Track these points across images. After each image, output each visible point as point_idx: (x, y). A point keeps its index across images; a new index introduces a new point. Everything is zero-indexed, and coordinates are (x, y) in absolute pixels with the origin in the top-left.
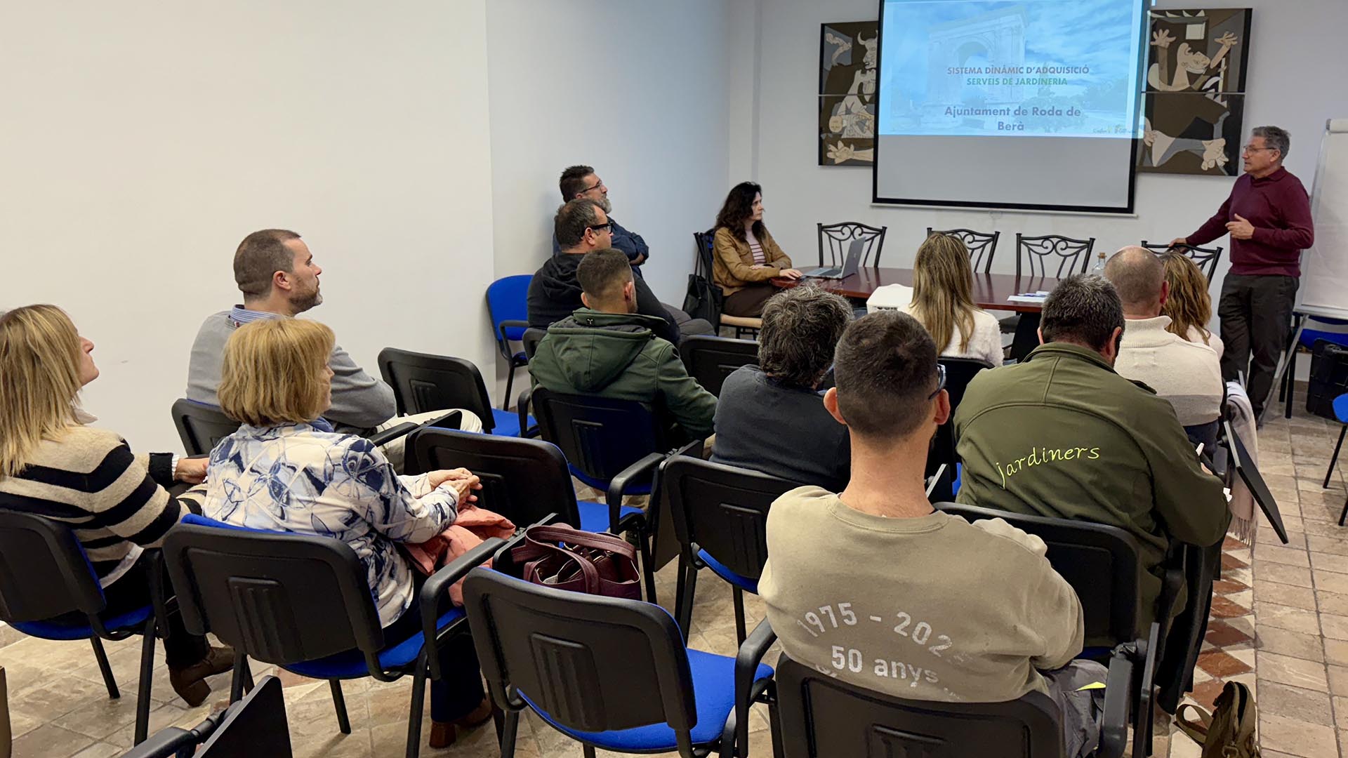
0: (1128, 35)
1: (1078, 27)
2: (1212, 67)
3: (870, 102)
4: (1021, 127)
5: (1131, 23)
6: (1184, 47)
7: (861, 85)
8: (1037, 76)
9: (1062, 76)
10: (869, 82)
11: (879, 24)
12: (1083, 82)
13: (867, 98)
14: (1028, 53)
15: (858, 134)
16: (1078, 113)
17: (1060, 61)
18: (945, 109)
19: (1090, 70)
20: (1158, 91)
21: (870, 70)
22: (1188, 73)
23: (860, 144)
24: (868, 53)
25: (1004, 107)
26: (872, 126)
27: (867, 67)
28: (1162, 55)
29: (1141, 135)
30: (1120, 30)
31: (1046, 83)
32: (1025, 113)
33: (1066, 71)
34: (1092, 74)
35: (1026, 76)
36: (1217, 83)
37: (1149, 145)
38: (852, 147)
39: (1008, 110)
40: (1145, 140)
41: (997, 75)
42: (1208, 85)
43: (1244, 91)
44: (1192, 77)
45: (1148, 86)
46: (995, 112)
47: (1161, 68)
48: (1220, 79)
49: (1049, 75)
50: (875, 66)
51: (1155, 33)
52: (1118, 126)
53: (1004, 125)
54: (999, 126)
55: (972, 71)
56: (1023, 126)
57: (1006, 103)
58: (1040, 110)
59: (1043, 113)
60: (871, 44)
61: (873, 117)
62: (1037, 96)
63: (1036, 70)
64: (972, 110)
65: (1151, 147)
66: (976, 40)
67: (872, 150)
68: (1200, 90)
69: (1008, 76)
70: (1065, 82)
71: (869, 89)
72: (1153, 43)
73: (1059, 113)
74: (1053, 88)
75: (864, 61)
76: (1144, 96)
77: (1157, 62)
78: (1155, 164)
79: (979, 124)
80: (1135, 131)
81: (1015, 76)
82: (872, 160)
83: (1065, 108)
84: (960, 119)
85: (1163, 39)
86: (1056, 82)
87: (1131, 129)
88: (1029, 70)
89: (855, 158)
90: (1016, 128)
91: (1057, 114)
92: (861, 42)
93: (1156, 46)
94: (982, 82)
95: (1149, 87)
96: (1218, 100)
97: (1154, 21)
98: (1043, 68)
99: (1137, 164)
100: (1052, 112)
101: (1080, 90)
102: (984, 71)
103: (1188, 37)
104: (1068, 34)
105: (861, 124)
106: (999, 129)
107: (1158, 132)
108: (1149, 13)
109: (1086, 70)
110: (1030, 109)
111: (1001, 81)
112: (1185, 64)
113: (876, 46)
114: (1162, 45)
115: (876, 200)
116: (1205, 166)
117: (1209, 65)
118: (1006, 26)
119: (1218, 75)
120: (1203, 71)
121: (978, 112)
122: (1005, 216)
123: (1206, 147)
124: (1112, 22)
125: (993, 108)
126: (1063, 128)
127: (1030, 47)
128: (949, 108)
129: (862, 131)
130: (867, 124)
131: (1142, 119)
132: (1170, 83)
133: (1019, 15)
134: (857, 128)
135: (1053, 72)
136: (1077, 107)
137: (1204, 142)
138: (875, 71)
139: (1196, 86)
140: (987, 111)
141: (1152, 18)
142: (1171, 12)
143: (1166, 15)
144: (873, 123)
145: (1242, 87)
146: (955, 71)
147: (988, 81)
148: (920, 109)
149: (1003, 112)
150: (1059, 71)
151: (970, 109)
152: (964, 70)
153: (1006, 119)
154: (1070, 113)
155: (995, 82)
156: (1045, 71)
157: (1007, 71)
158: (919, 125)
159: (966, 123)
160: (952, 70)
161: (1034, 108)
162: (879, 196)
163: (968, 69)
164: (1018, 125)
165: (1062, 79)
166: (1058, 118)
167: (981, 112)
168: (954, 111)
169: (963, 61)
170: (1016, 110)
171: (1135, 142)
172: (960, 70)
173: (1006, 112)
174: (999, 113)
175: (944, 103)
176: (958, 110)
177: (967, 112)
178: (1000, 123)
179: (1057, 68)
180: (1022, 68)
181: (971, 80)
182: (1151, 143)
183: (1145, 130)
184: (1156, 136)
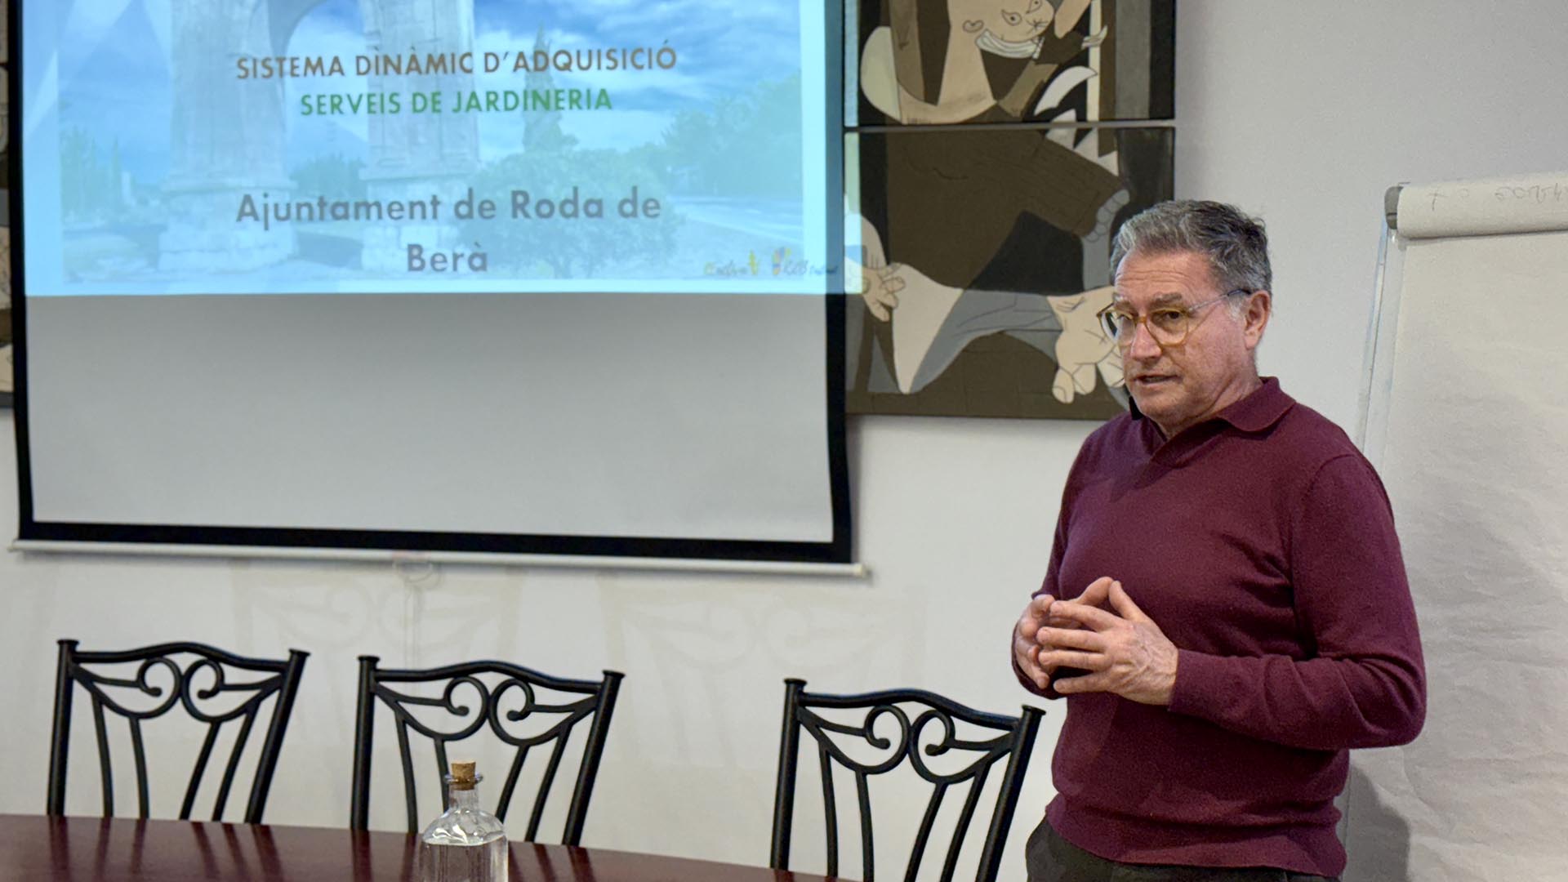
2: (1060, 32)
4: (480, 262)
9: (599, 78)
12: (658, 100)
16: (651, 207)
17: (585, 26)
18: (236, 201)
19: (680, 58)
20: (898, 124)
22: (986, 55)
25: (422, 192)
29: (853, 284)
31: (546, 106)
32: (487, 209)
33: (605, 62)
34: (687, 70)
35: (482, 83)
36: (1081, 89)
37: (881, 314)
39: (435, 202)
40: (870, 300)
41: (394, 82)
42: (1050, 99)
43: (1172, 116)
44: (1000, 71)
45: (864, 105)
46: (394, 210)
47: (900, 45)
48: (1089, 75)
49: (556, 78)
52: (781, 252)
53: (427, 256)
54: (411, 258)
55: (315, 66)
56: (483, 257)
57: (425, 179)
58: (534, 199)
59: (546, 211)
62: (520, 149)
63: (510, 62)
64: (322, 203)
65: (889, 323)
67: (8, 349)
68: (1028, 116)
69: (430, 82)
70: (604, 100)
73: (595, 208)
74: (572, 122)
76: (852, 140)
77: (887, 24)
78: (905, 385)
79: (346, 254)
80: (835, 269)
81: (450, 86)
82: (8, 386)
83: (614, 193)
84: (284, 235)
86: (577, 99)
87: (821, 261)
88: (492, 61)
90: (463, 265)
91: (589, 215)
94: (346, 106)
95: (867, 110)
96: (1089, 149)
98: (537, 54)
99: (850, 387)
100: (572, 206)
101: (654, 129)
102: (349, 66)
106: (411, 268)
107: (906, 271)
110: (503, 198)
111: (405, 99)
112: (975, 27)
115: (30, 529)
116: (1064, 389)
117: (1051, 26)
119: (1082, 60)
120: (1032, 49)
121: (339, 211)
122: (452, 577)
123: (1062, 316)
125: (387, 196)
126: (610, 262)
128: (248, 199)
131: (855, 225)
132: (931, 94)
135: (567, 67)
136: (651, 187)
137: (1055, 301)
139: (1015, 104)
140: (368, 206)
145: (1163, 100)
146: (261, 70)
147: (364, 100)
148: (154, 203)
149: (418, 209)
150: (584, 63)
151: (314, 203)
152: (287, 66)
153: (429, 235)
154: (628, 208)
155: (389, 106)
156: (541, 63)
157: (423, 67)
158: (154, 258)
159: (308, 249)
160: (249, 65)
161: (515, 194)
162: (40, 515)
163: (301, 63)
164: (468, 253)
165: (595, 92)
166: (592, 225)
167: (351, 210)
168: (266, 207)
169: (282, 31)
170: (460, 203)
171: (837, 305)
172: (274, 64)
173: (429, 209)
174: (406, 213)
175: (231, 181)
176: (276, 206)
177: (305, 211)
178: (411, 247)
179: (579, 53)
180: (469, 54)
181: (313, 101)
182: (890, 309)
183: (865, 264)
184: (901, 285)
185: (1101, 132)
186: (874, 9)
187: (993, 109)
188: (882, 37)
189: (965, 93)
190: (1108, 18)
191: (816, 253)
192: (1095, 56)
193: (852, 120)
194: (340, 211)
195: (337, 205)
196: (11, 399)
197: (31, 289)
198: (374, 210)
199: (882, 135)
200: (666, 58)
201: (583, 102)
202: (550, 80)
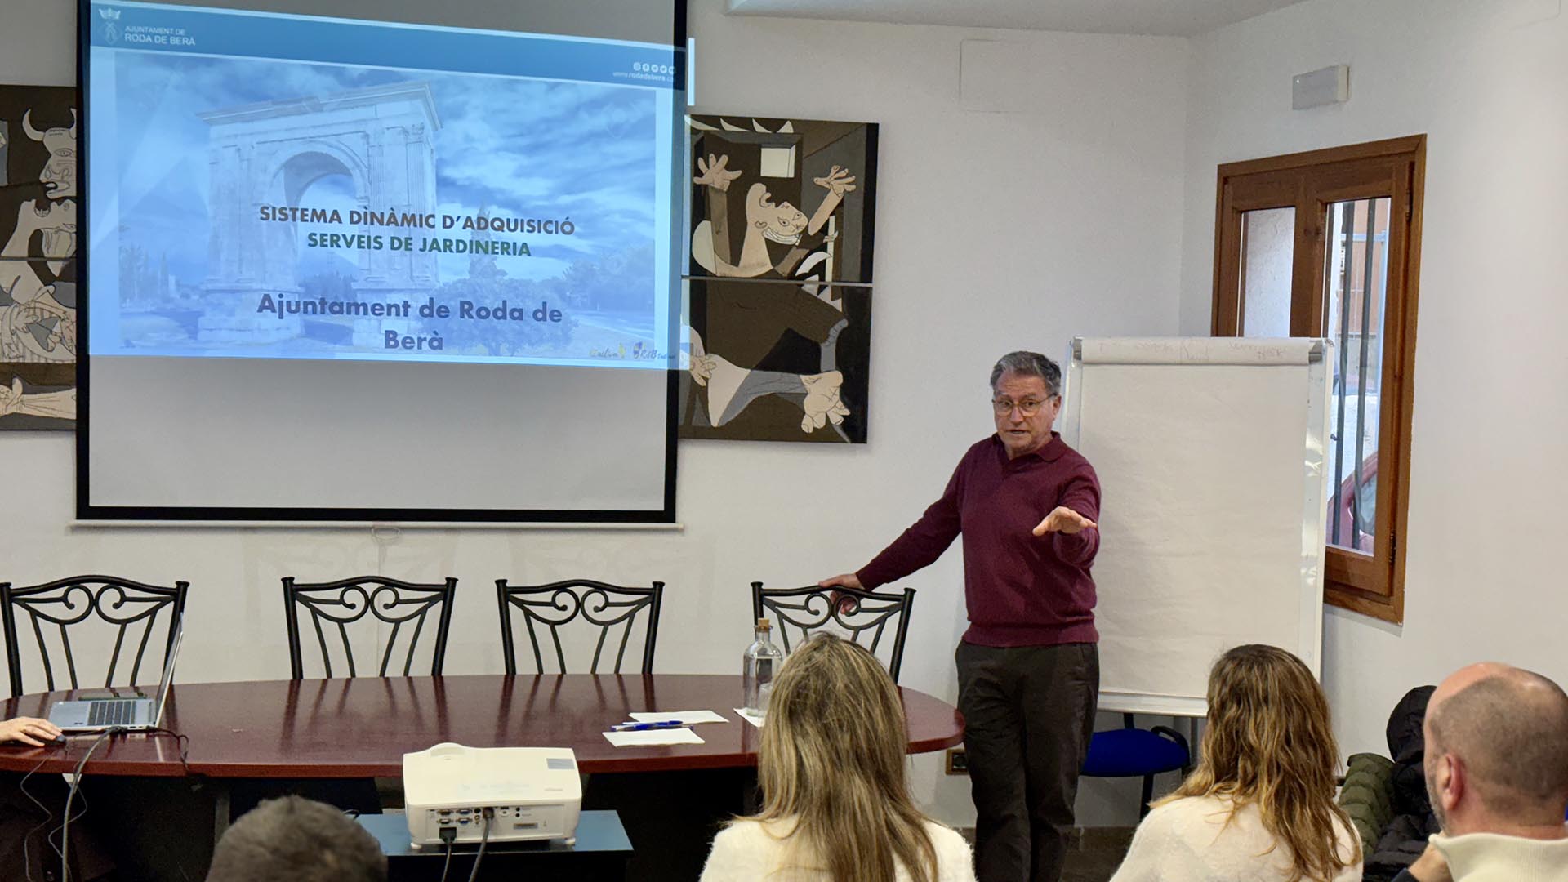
0: (649, 161)
1: (548, 137)
2: (811, 232)
3: (64, 276)
4: (437, 343)
5: (654, 137)
6: (757, 192)
7: (37, 238)
8: (467, 235)
9: (519, 237)
10: (58, 230)
11: (78, 94)
12: (560, 252)
13: (55, 268)
14: (443, 183)
15: (33, 352)
16: (556, 316)
17: (514, 205)
18: (258, 298)
19: (577, 229)
20: (714, 276)
21: (60, 201)
22: (767, 241)
23: (39, 377)
24: (50, 162)
25: (397, 299)
26: (71, 334)
27: (52, 195)
28: (718, 205)
29: (684, 363)
30: (632, 149)
31: (486, 252)
32: (444, 312)
33: (526, 227)
34: (580, 236)
35: (441, 234)
36: (822, 264)
37: (702, 383)
38: (18, 384)
39: (406, 305)
40: (694, 374)
41: (376, 230)
42: (805, 268)
43: (870, 281)
44: (777, 251)
45: (693, 264)
46: (377, 310)
47: (716, 232)
48: (828, 256)
49: (494, 235)
51: (701, 161)
52: (640, 345)
53: (400, 339)
54: (388, 339)
55: (320, 216)
56: (440, 340)
57: (400, 291)
58: (475, 307)
59: (484, 313)
60: (59, 141)
61: (72, 313)
62: (467, 277)
63: (462, 222)
64: (323, 302)
65: (706, 388)
66: (324, 150)
67: (73, 392)
68: (792, 276)
69: (403, 232)
70: (525, 250)
71: (60, 247)
72: (697, 180)
73: (518, 314)
74: (502, 262)
75: (42, 178)
76: (686, 284)
77: (709, 219)
78: (715, 423)
79: (342, 335)
80: (673, 356)
81: (418, 234)
82: (72, 415)
83: (530, 306)
84: (294, 322)
85: (718, 175)
86: (506, 248)
87: (665, 351)
88: (449, 221)
89: (26, 411)
90: (425, 345)
91: (513, 318)
92: (34, 135)
93: (706, 186)
94: (342, 242)
95: (695, 267)
96: (826, 296)
97: (701, 135)
98: (479, 219)
99: (681, 422)
100: (502, 313)
101: (556, 269)
102: (345, 217)
103: (763, 173)
104: (532, 150)
105: (41, 329)
106: (388, 346)
107: (717, 359)
108: (688, 120)
109: (567, 227)
110: (454, 305)
111: (386, 241)
112: (761, 225)
113: (73, 145)
114: (717, 186)
115: (84, 510)
116: (807, 425)
117: (807, 228)
118: (392, 124)
119: (824, 248)
120: (795, 240)
122: (408, 537)
123: (808, 386)
124: (616, 132)
125: (371, 300)
126: (527, 346)
127: (449, 172)
128: (267, 297)
129: (45, 347)
130: (57, 329)
131: (686, 332)
132: (735, 260)
133: (419, 103)
134: (29, 340)
135: (501, 229)
136: (555, 303)
137: (803, 377)
138: (73, 205)
139: (785, 268)
140: (357, 306)
141: (694, 131)
142: (731, 120)
143: (720, 126)
144: (73, 328)
145: (867, 273)
146: (278, 215)
147: (356, 240)
148: (195, 297)
149: (393, 310)
150: (512, 226)
151: (317, 302)
152: (298, 214)
153: (402, 326)
154: (540, 315)
155: (373, 244)
156: (483, 224)
157: (399, 222)
158: (193, 334)
159: (310, 331)
160: (270, 211)
161: (462, 303)
162: (94, 502)
163: (309, 213)
164: (429, 338)
165: (519, 245)
166: (515, 325)
167: (345, 308)
168: (281, 303)
169: (296, 191)
170: (424, 307)
171: (674, 377)
172: (289, 213)
173: (402, 309)
174: (385, 312)
175: (255, 286)
176: (289, 303)
177: (310, 307)
178: (388, 333)
179: (508, 220)
180: (433, 216)
181: (318, 238)
182: (706, 380)
183: (692, 354)
184: (714, 366)
185: (833, 288)
186: (700, 211)
187: (772, 271)
188: (705, 226)
189: (755, 262)
190: (838, 227)
191: (662, 346)
192: (831, 247)
193: (686, 271)
194: (337, 308)
195: (334, 304)
196: (74, 426)
197: (94, 350)
198: (361, 308)
199: (705, 282)
200: (567, 228)
201: (511, 250)
202: (489, 235)
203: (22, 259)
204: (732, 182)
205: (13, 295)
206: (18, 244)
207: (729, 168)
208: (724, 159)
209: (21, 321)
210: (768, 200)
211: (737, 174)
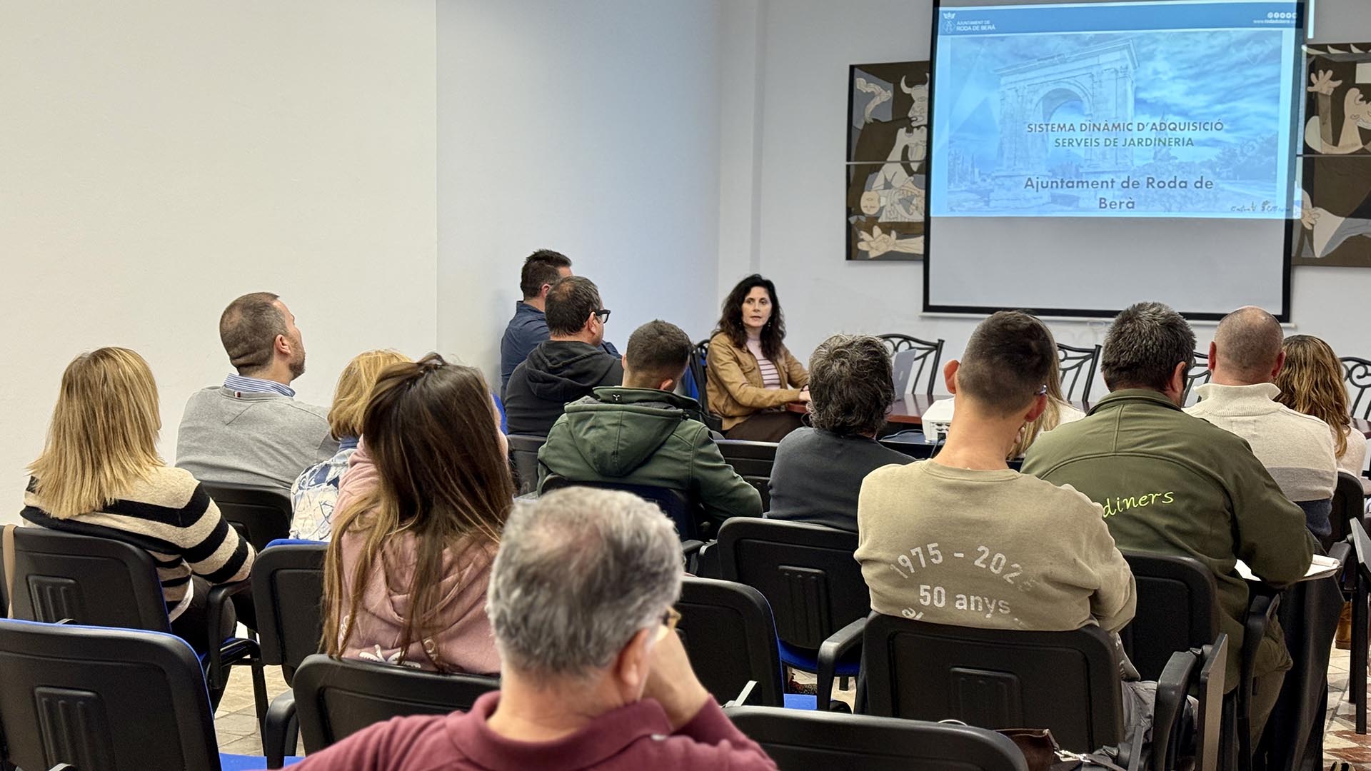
0: (1277, 78)
1: (1208, 67)
3: (919, 172)
4: (1131, 205)
5: (1280, 62)
6: (1353, 95)
7: (906, 149)
8: (1153, 135)
9: (1187, 134)
10: (917, 145)
11: (930, 65)
12: (1215, 143)
13: (915, 167)
14: (1139, 102)
15: (902, 216)
16: (1209, 184)
17: (1184, 113)
18: (1024, 180)
19: (1225, 127)
20: (1320, 154)
21: (918, 127)
22: (1360, 128)
23: (904, 230)
24: (914, 106)
25: (1108, 178)
26: (922, 205)
27: (914, 124)
28: (1325, 105)
29: (1297, 214)
30: (1266, 71)
31: (1165, 145)
32: (1136, 185)
33: (1191, 127)
34: (1227, 131)
35: (1136, 135)
37: (1309, 227)
38: (894, 234)
39: (1113, 182)
40: (1304, 222)
41: (1096, 134)
45: (1306, 146)
46: (1094, 184)
47: (1323, 123)
49: (1170, 134)
50: (925, 122)
51: (1313, 76)
52: (1266, 203)
53: (1108, 203)
54: (1101, 203)
55: (1062, 127)
56: (1133, 203)
57: (1109, 172)
58: (1157, 180)
59: (1162, 185)
60: (919, 93)
61: (923, 192)
62: (1152, 161)
63: (1150, 126)
64: (1062, 182)
65: (1312, 231)
66: (1067, 87)
67: (922, 238)
69: (1112, 135)
70: (1190, 142)
71: (917, 155)
72: (1310, 89)
73: (1184, 184)
74: (1175, 151)
75: (910, 115)
76: (1300, 161)
77: (1318, 115)
78: (1318, 254)
79: (1073, 202)
80: (1289, 210)
81: (1122, 136)
82: (921, 252)
83: (1192, 179)
84: (1046, 194)
85: (1325, 84)
86: (1178, 142)
87: (1283, 206)
88: (1141, 127)
89: (897, 249)
90: (1124, 206)
91: (1181, 187)
92: (906, 90)
93: (1316, 93)
94: (1075, 143)
95: (1307, 149)
97: (1313, 58)
98: (1161, 124)
99: (1293, 255)
100: (1173, 184)
101: (1212, 154)
102: (1077, 127)
104: (1196, 77)
105: (907, 202)
106: (1101, 207)
107: (1320, 210)
108: (1304, 48)
109: (1218, 126)
110: (1143, 180)
111: (1101, 141)
112: (1356, 117)
113: (926, 95)
114: (1324, 92)
115: (927, 307)
118: (1108, 66)
121: (1070, 185)
124: (1254, 61)
125: (1091, 179)
126: (1189, 206)
127: (1142, 95)
128: (1030, 179)
129: (908, 211)
130: (914, 202)
131: (1299, 193)
132: (1336, 143)
133: (1125, 52)
134: (900, 208)
135: (1175, 129)
136: (1209, 176)
138: (925, 130)
140: (1083, 183)
141: (1309, 56)
142: (1335, 46)
143: (1326, 50)
144: (923, 201)
146: (1038, 129)
147: (1083, 141)
148: (989, 180)
149: (1105, 184)
150: (1182, 127)
151: (1059, 181)
152: (1050, 127)
153: (1109, 195)
154: (1198, 185)
155: (1094, 143)
156: (1163, 126)
157: (1110, 129)
158: (987, 203)
159: (1054, 199)
160: (1033, 127)
161: (1148, 179)
162: (932, 303)
163: (1056, 126)
164: (1126, 202)
165: (1186, 140)
166: (1183, 191)
167: (1075, 184)
168: (1038, 182)
169: (1048, 114)
170: (1124, 182)
171: (1289, 224)
172: (1044, 127)
173: (1110, 184)
174: (1100, 186)
175: (1023, 173)
176: (1042, 183)
177: (1055, 185)
178: (1101, 199)
179: (1180, 124)
180: (1131, 124)
181: (1060, 141)
182: (1313, 225)
183: (1302, 208)
184: (1318, 216)
186: (1312, 110)
187: (1363, 149)
188: (1315, 120)
189: (1350, 142)
191: (1282, 202)
193: (1300, 152)
195: (1069, 182)
196: (922, 258)
197: (932, 215)
198: (1085, 184)
199: (1313, 158)
201: (1180, 143)
202: (1167, 134)
203: (898, 162)
204: (1335, 89)
205: (893, 183)
206: (896, 154)
207: (1333, 79)
208: (1330, 73)
209: (896, 198)
210: (1361, 100)
211: (1339, 83)
